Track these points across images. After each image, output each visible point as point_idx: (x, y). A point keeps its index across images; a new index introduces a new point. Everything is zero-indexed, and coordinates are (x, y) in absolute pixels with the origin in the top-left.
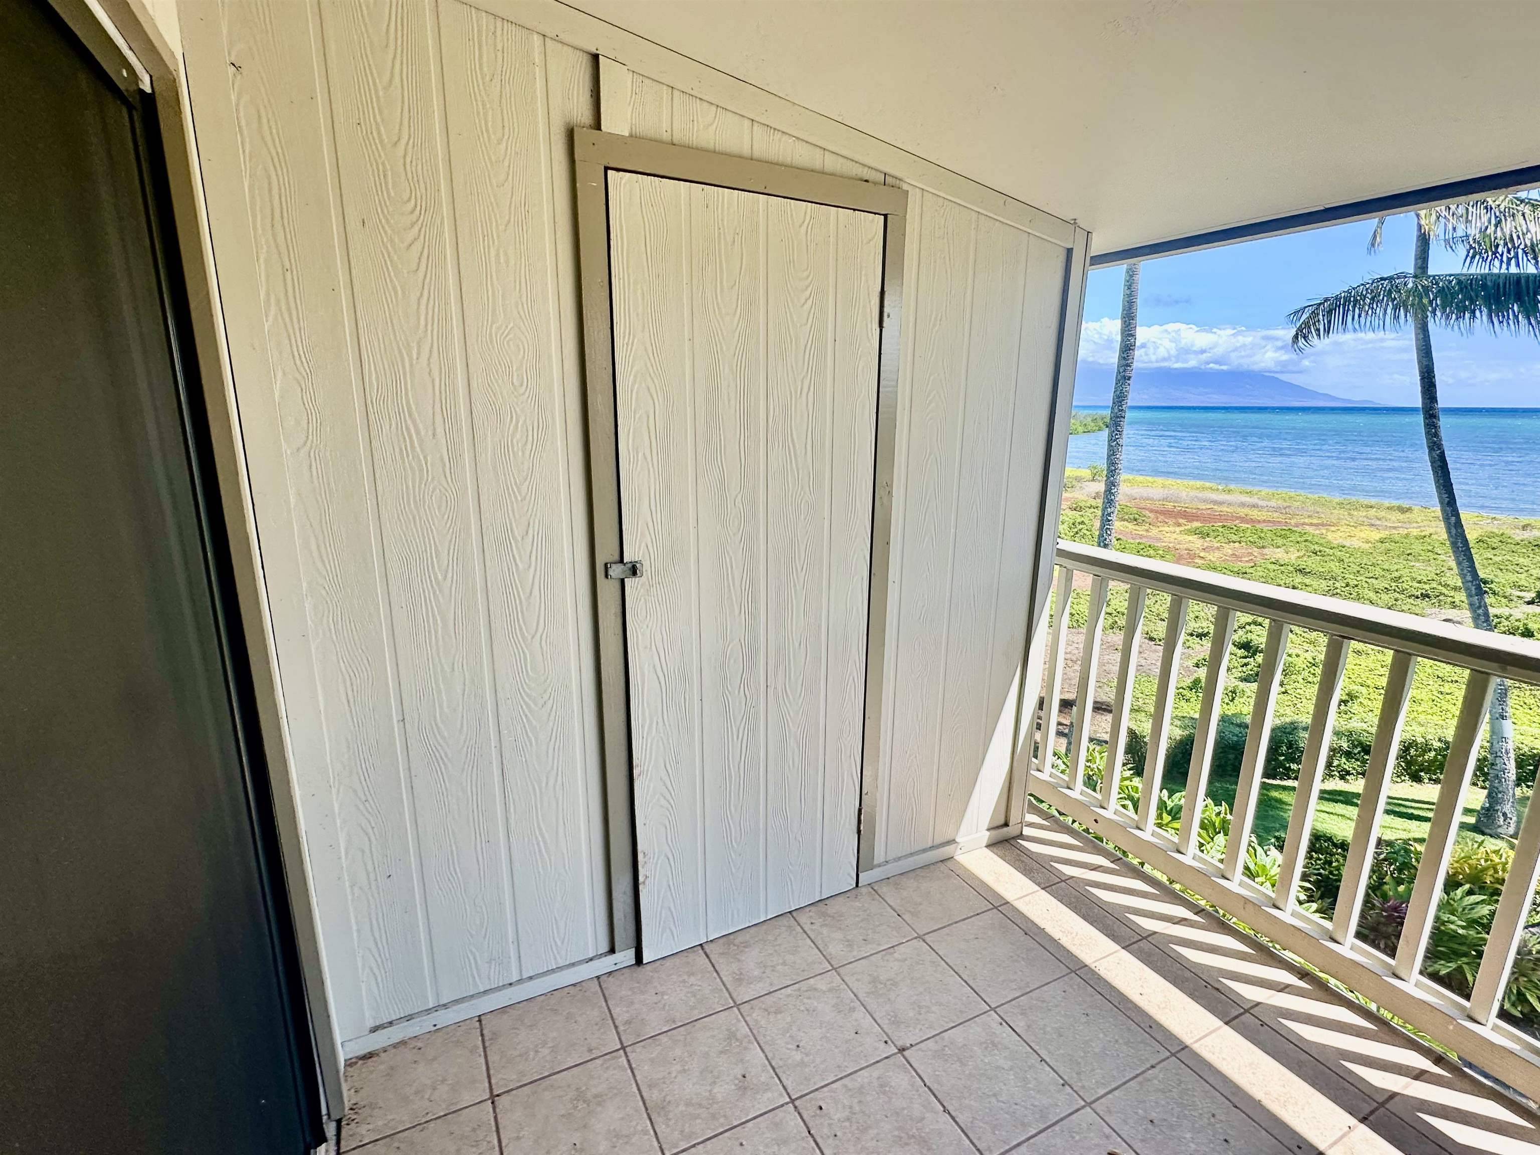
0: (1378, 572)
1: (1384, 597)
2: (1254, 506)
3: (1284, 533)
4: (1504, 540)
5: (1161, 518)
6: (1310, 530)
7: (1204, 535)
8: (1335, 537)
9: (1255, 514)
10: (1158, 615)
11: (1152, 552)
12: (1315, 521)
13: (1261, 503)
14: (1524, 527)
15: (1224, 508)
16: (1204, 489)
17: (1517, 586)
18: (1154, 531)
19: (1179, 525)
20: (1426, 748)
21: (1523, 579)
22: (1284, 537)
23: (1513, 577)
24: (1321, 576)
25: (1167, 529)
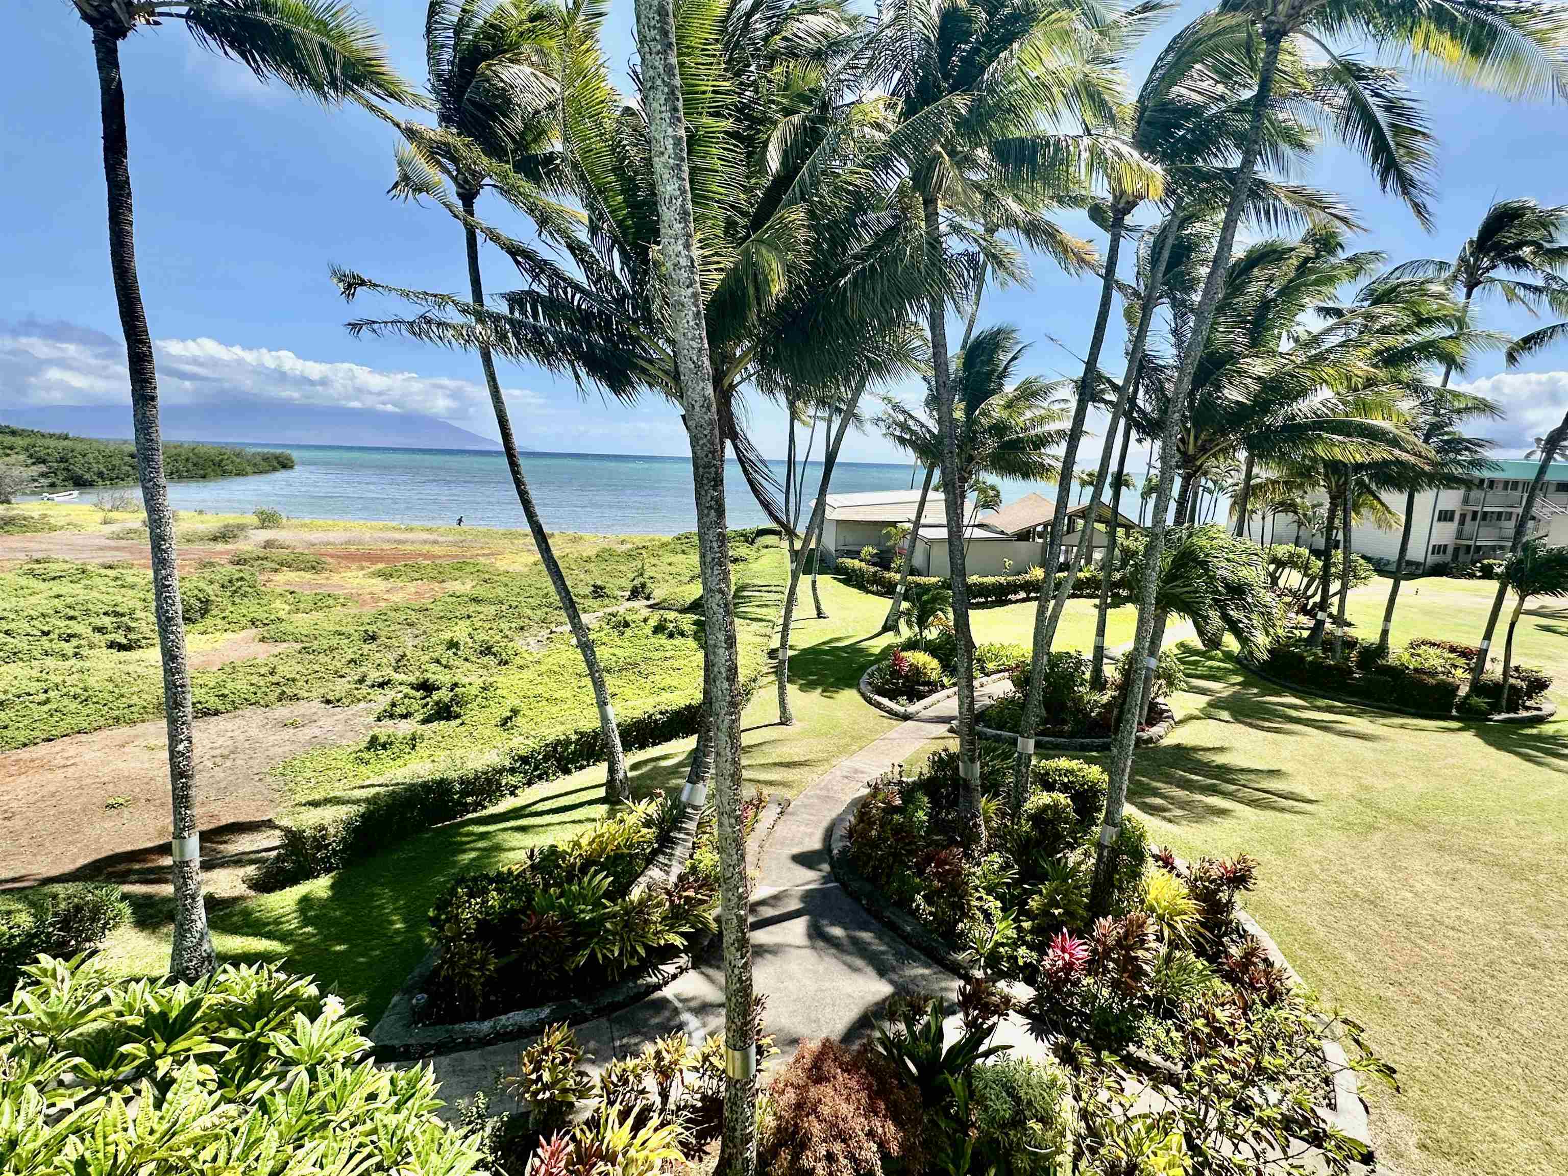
0: (533, 591)
1: (538, 612)
2: (435, 542)
3: (460, 566)
4: (611, 553)
5: (344, 563)
6: (482, 560)
7: (387, 576)
8: (502, 565)
9: (436, 550)
10: (336, 672)
11: (331, 602)
12: (486, 551)
13: (441, 539)
14: (622, 542)
15: (409, 547)
16: (388, 529)
17: (622, 589)
18: (336, 578)
19: (362, 569)
20: (568, 742)
21: (624, 583)
22: (460, 569)
23: (618, 582)
24: (491, 602)
25: (349, 574)
